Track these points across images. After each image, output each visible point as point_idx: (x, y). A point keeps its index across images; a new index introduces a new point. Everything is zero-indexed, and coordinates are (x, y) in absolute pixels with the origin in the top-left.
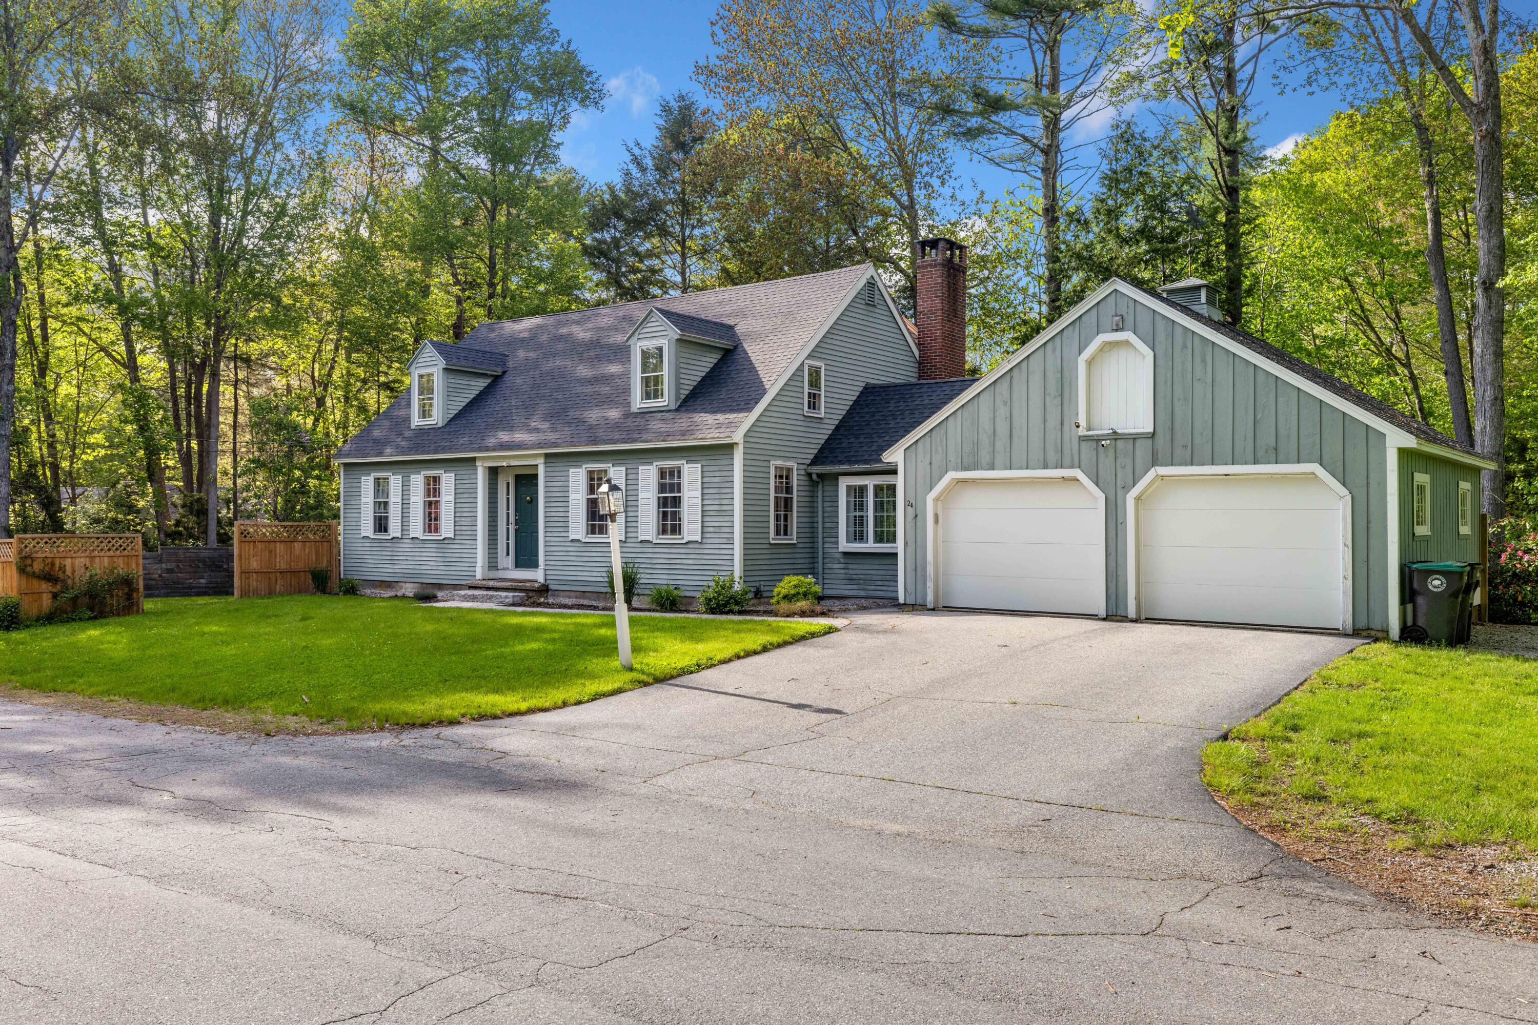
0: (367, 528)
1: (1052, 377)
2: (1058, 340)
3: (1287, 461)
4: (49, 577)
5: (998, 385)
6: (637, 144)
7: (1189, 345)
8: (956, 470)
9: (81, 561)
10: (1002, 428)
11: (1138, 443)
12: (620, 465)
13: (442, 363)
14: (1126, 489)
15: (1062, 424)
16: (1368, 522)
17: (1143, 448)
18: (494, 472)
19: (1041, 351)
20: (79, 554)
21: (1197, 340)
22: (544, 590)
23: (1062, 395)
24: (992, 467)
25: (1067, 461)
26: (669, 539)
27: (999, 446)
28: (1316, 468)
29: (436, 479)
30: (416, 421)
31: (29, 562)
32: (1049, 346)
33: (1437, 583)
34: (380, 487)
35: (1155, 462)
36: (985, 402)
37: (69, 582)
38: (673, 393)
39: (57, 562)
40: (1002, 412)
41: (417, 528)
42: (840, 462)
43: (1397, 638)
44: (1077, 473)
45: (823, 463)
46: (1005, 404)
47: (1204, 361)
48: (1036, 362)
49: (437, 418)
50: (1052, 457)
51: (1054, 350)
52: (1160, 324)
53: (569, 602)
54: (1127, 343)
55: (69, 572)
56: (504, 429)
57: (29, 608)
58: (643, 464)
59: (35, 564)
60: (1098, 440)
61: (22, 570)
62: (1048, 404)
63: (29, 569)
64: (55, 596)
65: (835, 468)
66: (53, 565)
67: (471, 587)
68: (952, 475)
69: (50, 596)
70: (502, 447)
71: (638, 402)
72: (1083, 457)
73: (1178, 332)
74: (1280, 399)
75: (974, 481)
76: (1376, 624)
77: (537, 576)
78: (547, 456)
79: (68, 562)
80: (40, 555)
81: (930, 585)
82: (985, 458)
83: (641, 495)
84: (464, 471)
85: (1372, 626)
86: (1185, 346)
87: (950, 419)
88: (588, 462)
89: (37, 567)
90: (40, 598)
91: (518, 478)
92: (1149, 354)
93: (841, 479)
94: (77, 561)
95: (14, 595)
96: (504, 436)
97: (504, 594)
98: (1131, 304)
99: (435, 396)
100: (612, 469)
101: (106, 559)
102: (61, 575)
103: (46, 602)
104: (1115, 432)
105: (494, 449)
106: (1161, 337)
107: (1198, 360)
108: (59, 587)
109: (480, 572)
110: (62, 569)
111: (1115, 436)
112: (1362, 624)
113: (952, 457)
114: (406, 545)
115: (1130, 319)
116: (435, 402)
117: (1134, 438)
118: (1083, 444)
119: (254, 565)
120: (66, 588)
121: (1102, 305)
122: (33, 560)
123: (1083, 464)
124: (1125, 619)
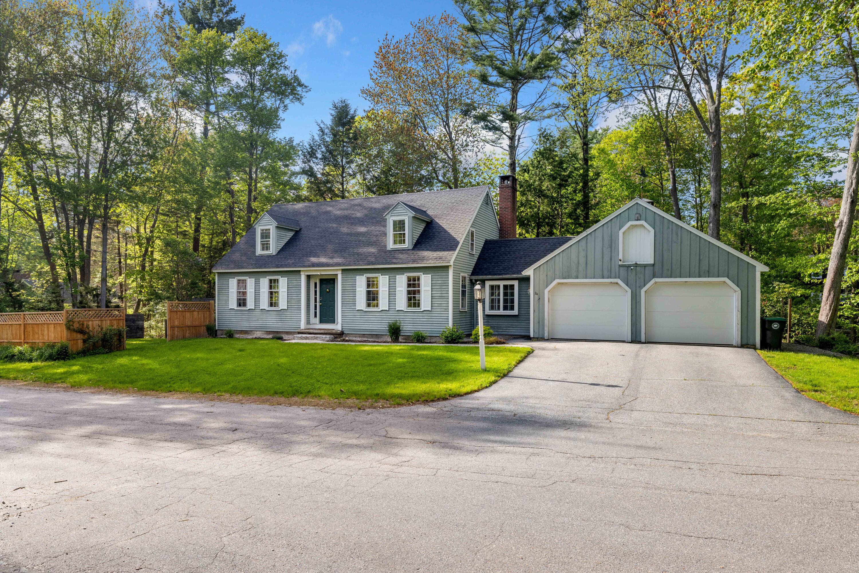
0: (233, 304)
1: (607, 239)
2: (609, 224)
3: (713, 277)
4: (81, 331)
5: (581, 243)
6: (322, 122)
7: (671, 227)
8: (559, 278)
9: (97, 323)
10: (582, 260)
11: (647, 268)
12: (385, 275)
13: (275, 224)
14: (641, 287)
15: (611, 259)
16: (748, 301)
17: (648, 271)
18: (309, 277)
19: (601, 228)
20: (96, 319)
21: (674, 225)
22: (342, 334)
23: (611, 247)
24: (577, 277)
25: (613, 274)
26: (412, 309)
27: (581, 268)
28: (726, 279)
29: (276, 281)
30: (259, 251)
31: (71, 323)
32: (605, 226)
33: (776, 326)
34: (242, 284)
35: (654, 276)
36: (574, 250)
37: (91, 333)
38: (411, 241)
39: (85, 323)
40: (582, 254)
41: (264, 303)
42: (486, 275)
43: (759, 348)
44: (619, 281)
45: (477, 275)
46: (584, 250)
47: (677, 234)
48: (599, 234)
49: (273, 250)
50: (606, 273)
51: (607, 228)
52: (657, 218)
53: (359, 339)
54: (642, 226)
55: (90, 329)
56: (314, 257)
57: (73, 348)
58: (399, 274)
59: (74, 325)
60: (628, 266)
61: (68, 328)
62: (605, 251)
63: (72, 327)
64: (84, 341)
65: (485, 277)
66: (83, 325)
67: (299, 333)
68: (557, 281)
69: (82, 341)
70: (314, 265)
71: (391, 245)
72: (621, 273)
73: (666, 222)
74: (711, 251)
75: (566, 283)
76: (751, 342)
77: (338, 327)
78: (343, 270)
79: (90, 323)
80: (76, 320)
81: (546, 329)
82: (574, 274)
83: (397, 289)
84: (293, 277)
85: (749, 343)
86: (668, 228)
87: (557, 257)
88: (367, 273)
89: (76, 326)
90: (77, 342)
91: (321, 281)
92: (652, 231)
93: (486, 282)
94: (95, 322)
95: (64, 341)
96: (314, 260)
97: (324, 336)
98: (644, 209)
99: (271, 240)
100: (381, 277)
101: (108, 322)
102: (87, 330)
103: (80, 345)
104: (636, 264)
105: (309, 266)
106: (658, 223)
107: (674, 233)
108: (86, 336)
109: (303, 326)
110: (88, 327)
111: (636, 265)
112: (745, 342)
113: (557, 273)
114: (257, 313)
115: (643, 216)
116: (271, 242)
117: (645, 266)
118: (621, 269)
119: (176, 323)
120: (89, 338)
121: (631, 209)
122: (73, 322)
123: (621, 277)
124: (640, 342)
